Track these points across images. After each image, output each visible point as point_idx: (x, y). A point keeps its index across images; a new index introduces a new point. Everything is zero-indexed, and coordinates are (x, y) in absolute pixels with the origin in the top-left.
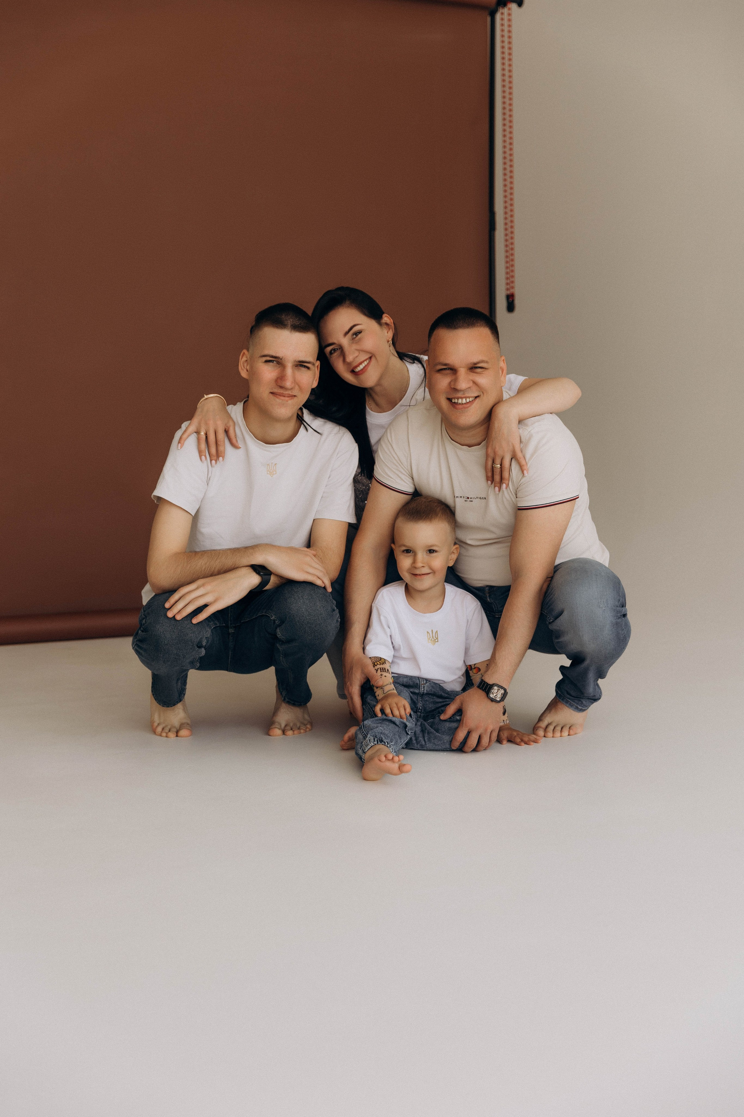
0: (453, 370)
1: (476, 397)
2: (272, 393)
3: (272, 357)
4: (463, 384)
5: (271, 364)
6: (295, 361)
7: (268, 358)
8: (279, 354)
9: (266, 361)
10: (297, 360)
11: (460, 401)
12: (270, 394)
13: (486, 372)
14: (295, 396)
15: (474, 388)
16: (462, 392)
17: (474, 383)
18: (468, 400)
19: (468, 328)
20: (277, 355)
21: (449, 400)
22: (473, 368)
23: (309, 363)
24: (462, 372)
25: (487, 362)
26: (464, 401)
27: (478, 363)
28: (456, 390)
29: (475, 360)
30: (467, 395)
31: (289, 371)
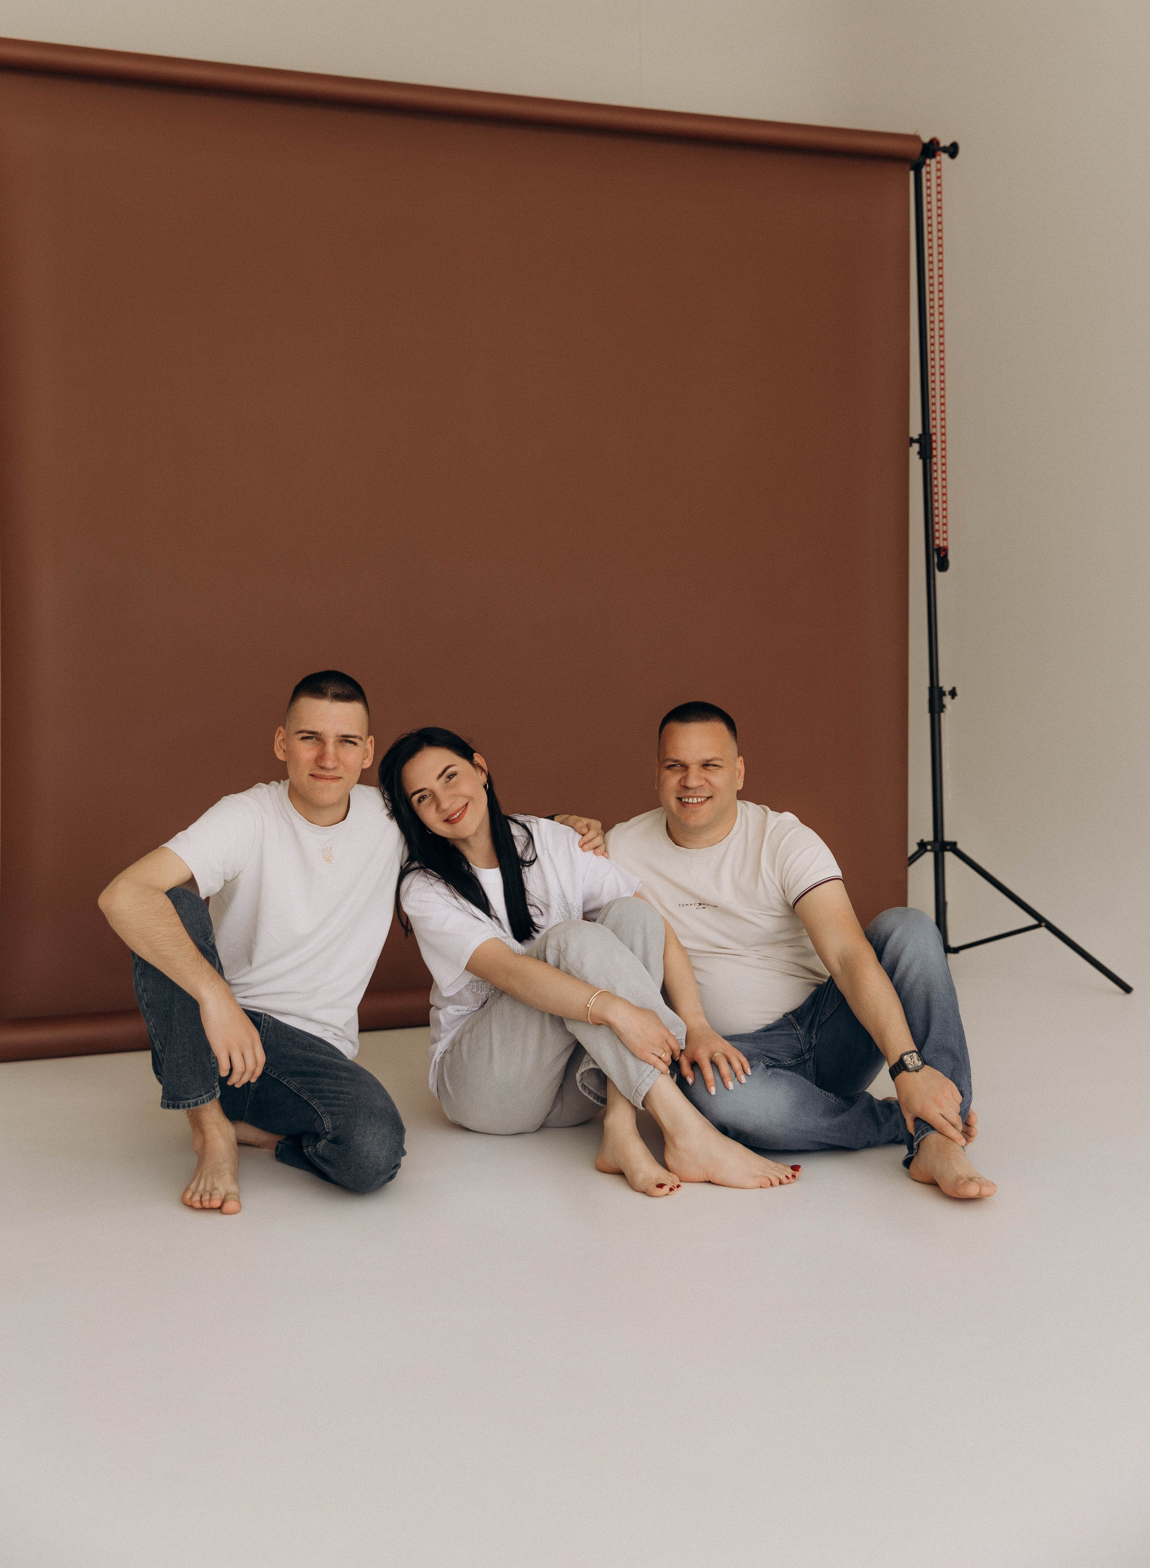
0: (685, 767)
1: (709, 798)
2: (312, 775)
3: (310, 732)
4: (693, 782)
5: (309, 741)
6: (337, 736)
7: (305, 735)
8: (318, 728)
9: (303, 738)
10: (339, 735)
11: (691, 800)
12: (310, 777)
13: (720, 771)
14: (340, 778)
15: (707, 786)
16: (693, 791)
17: (707, 781)
18: (699, 800)
19: (701, 722)
20: (316, 730)
21: (680, 799)
22: (706, 765)
23: (355, 737)
24: (694, 769)
25: (721, 760)
26: (695, 800)
27: (712, 760)
28: (686, 788)
29: (708, 757)
30: (699, 794)
31: (330, 748)
